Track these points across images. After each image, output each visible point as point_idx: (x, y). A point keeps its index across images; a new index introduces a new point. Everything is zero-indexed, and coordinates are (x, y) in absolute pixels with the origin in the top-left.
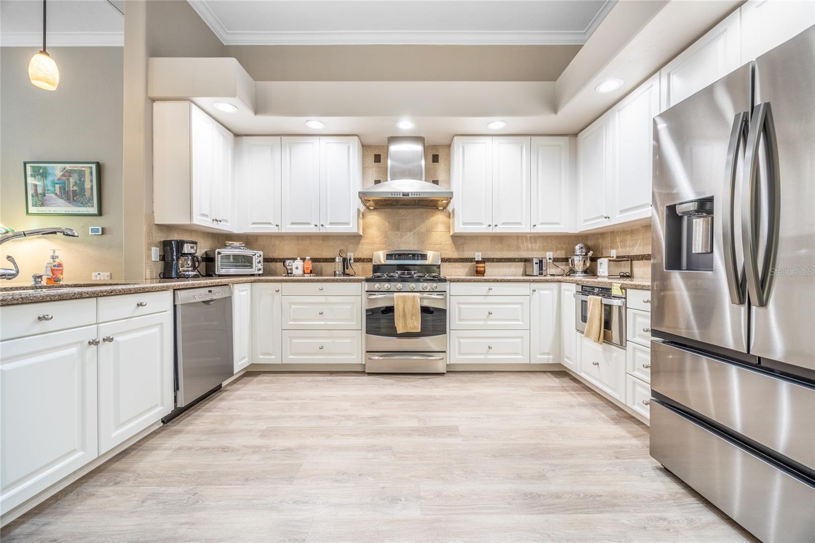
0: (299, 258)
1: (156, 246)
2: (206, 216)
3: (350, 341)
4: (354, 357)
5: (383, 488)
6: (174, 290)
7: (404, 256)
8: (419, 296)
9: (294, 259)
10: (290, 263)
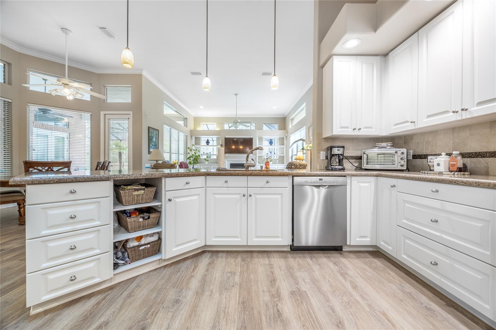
0: (443, 154)
1: (323, 151)
6: (293, 176)
9: (440, 155)
10: (431, 159)
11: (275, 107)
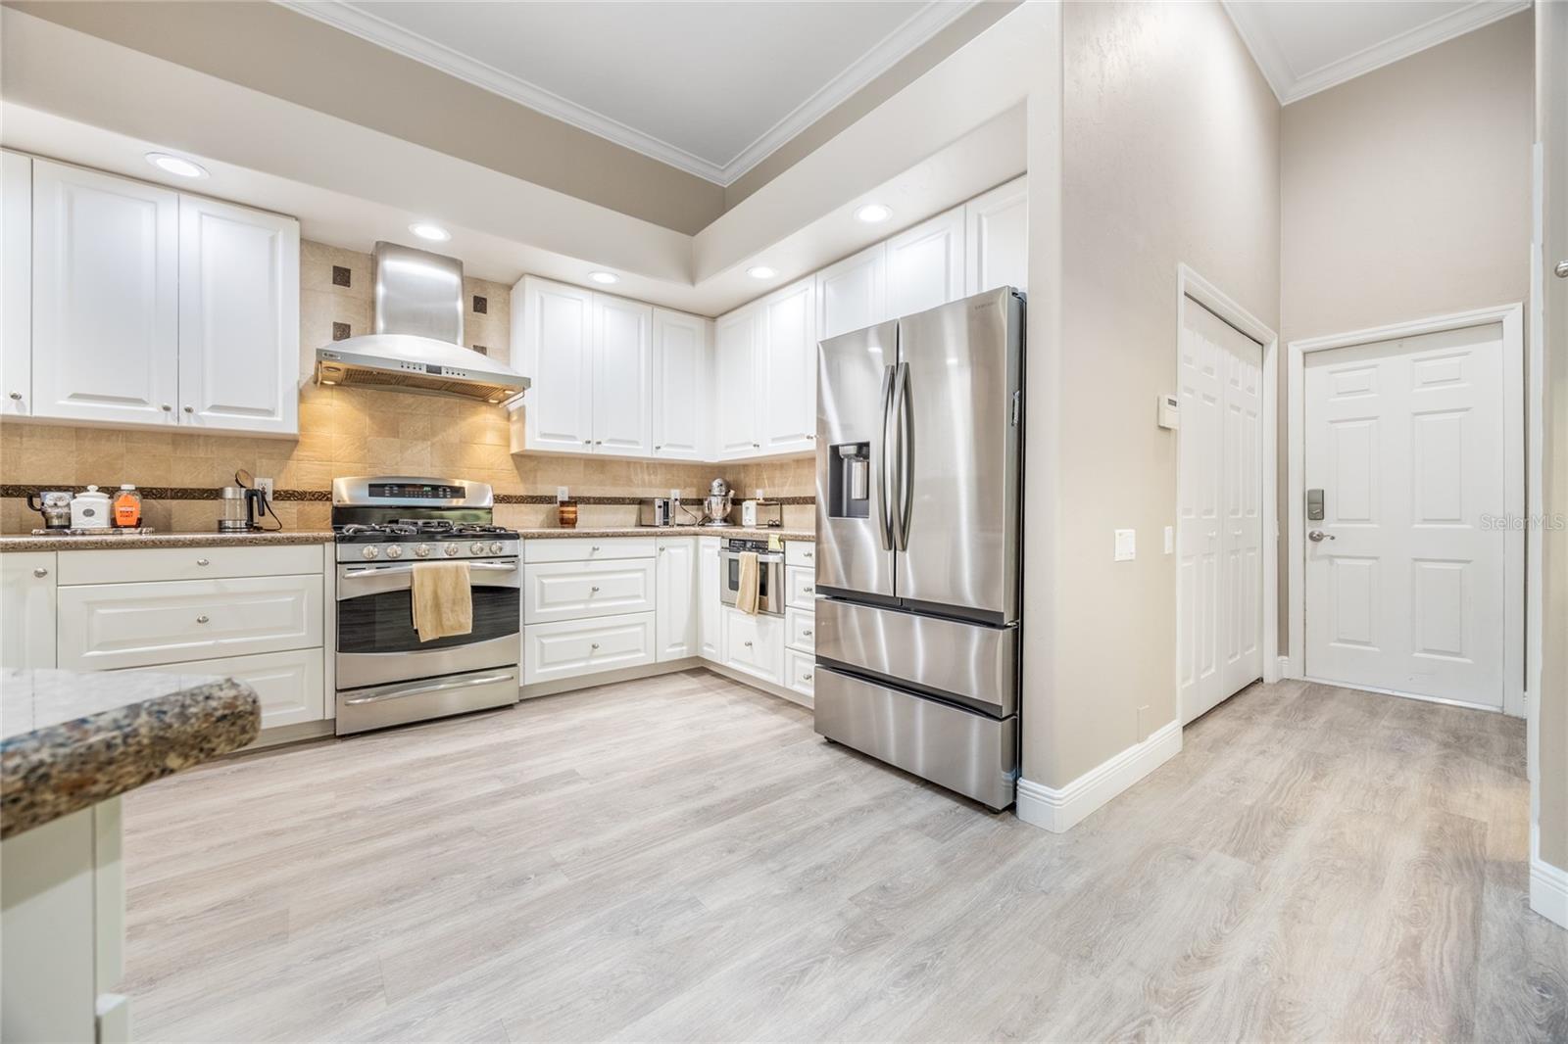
0: (92, 488)
7: (410, 489)
8: (468, 567)
10: (58, 499)
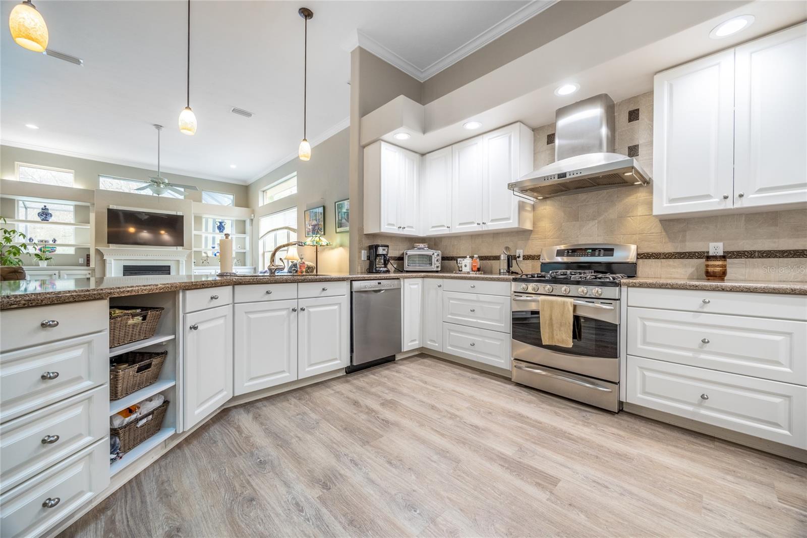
0: (468, 257)
1: (365, 250)
2: (393, 225)
3: (498, 343)
4: (503, 361)
5: (414, 491)
6: (351, 281)
7: (580, 251)
8: (571, 303)
9: (465, 257)
10: (460, 261)
11: (233, 166)
